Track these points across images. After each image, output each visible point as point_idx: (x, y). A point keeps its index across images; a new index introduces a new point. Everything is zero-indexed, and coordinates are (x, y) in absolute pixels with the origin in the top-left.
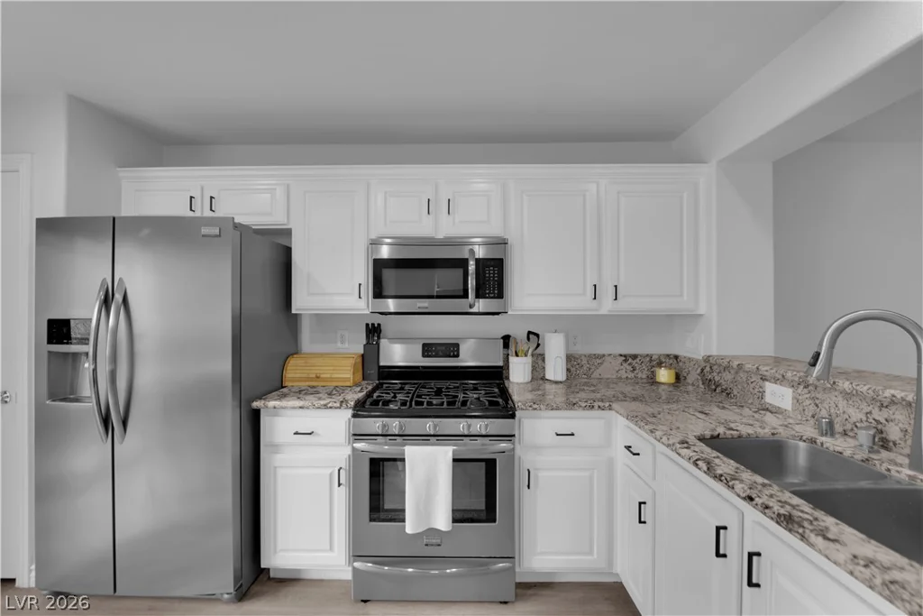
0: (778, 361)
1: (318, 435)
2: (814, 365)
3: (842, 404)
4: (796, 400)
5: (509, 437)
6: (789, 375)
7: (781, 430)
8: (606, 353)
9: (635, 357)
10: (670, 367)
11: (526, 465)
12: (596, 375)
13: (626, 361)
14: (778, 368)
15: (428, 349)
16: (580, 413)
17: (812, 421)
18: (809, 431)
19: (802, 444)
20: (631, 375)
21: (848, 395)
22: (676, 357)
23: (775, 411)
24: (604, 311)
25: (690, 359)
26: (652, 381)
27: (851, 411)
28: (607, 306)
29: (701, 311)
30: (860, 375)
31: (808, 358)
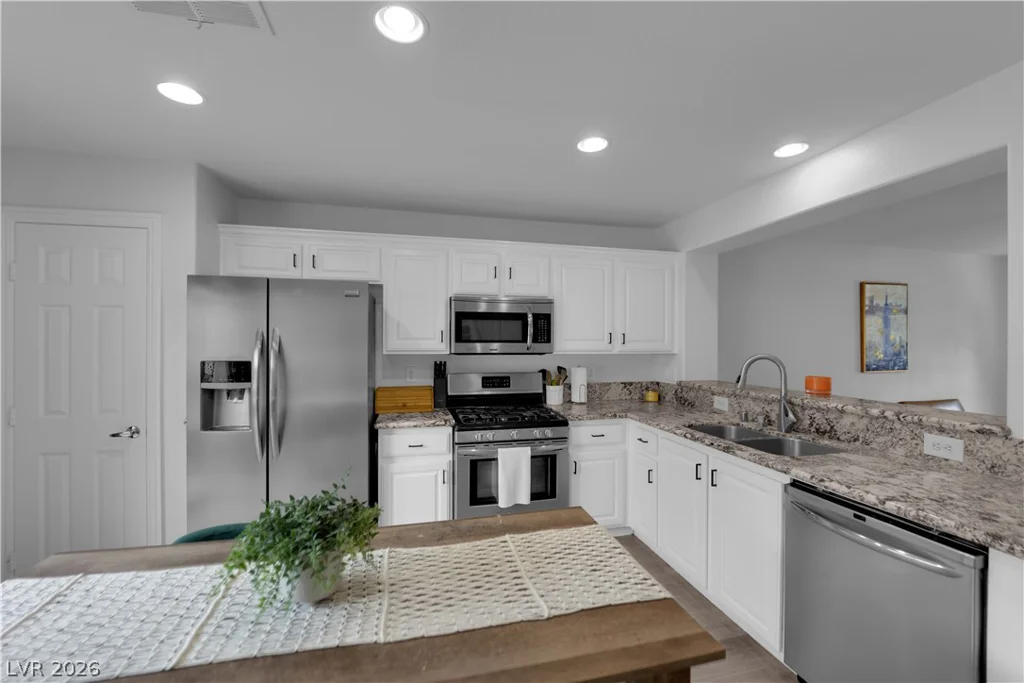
0: (720, 383)
1: (427, 447)
2: (738, 382)
3: (752, 403)
4: (730, 405)
5: (564, 439)
6: (726, 390)
7: (723, 421)
8: (612, 381)
9: (631, 384)
10: (654, 390)
11: (573, 458)
12: (605, 398)
13: (625, 387)
14: (721, 386)
15: (487, 382)
16: (607, 421)
17: (738, 416)
18: (736, 420)
19: (733, 427)
20: (628, 397)
21: (755, 399)
22: (658, 384)
23: (720, 412)
24: (615, 352)
25: (668, 385)
26: (643, 400)
27: (756, 408)
28: (618, 348)
29: (676, 351)
30: (761, 389)
31: (736, 379)
